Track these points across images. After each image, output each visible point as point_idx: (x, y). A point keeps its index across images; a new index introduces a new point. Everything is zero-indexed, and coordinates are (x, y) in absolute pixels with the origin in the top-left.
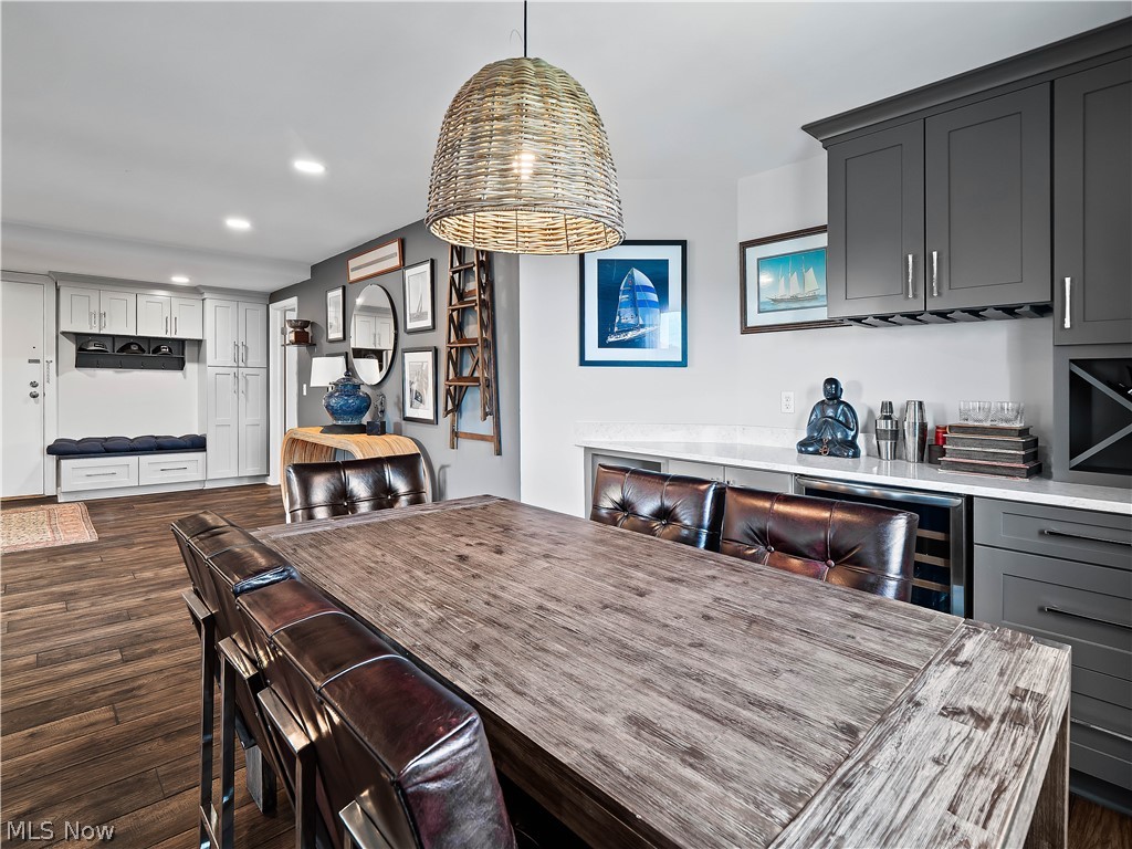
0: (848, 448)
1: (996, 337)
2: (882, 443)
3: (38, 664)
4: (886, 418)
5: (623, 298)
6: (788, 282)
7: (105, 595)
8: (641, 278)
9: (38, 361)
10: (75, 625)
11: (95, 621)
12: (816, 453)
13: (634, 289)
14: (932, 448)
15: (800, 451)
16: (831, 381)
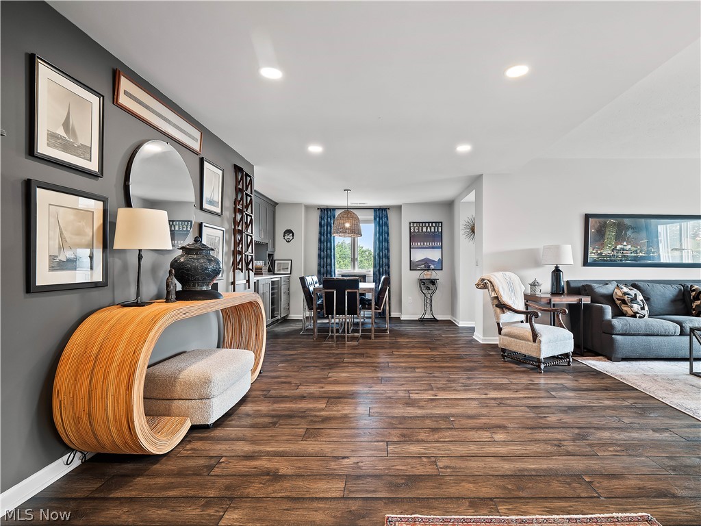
3: (414, 368)
7: (390, 398)
10: (404, 381)
11: (395, 381)
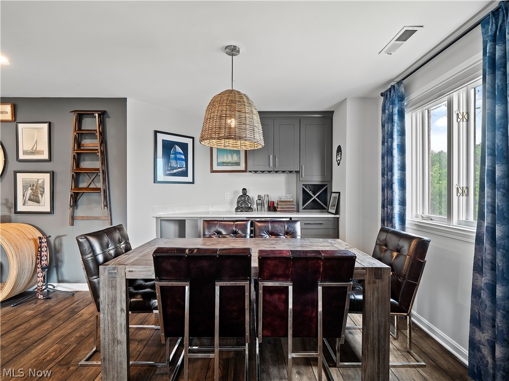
0: (249, 209)
1: (281, 178)
2: (258, 207)
4: (259, 200)
5: (172, 156)
6: (227, 157)
8: (179, 149)
12: (242, 211)
13: (176, 153)
14: (272, 208)
15: (236, 211)
16: (244, 189)
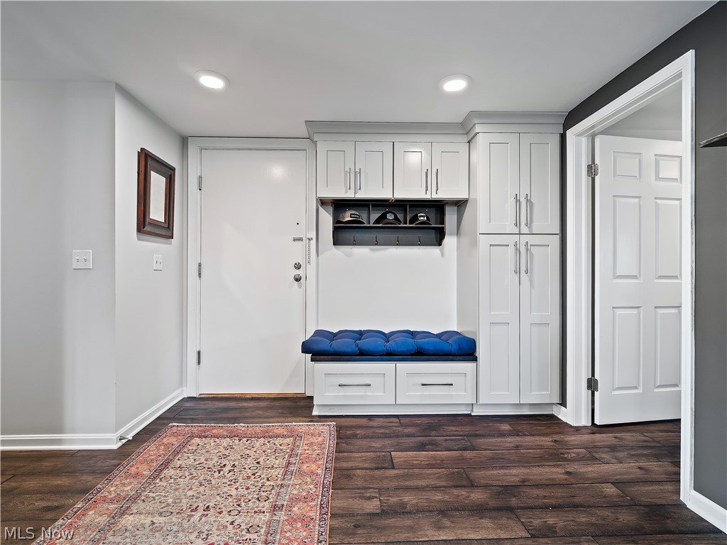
9: (301, 239)
